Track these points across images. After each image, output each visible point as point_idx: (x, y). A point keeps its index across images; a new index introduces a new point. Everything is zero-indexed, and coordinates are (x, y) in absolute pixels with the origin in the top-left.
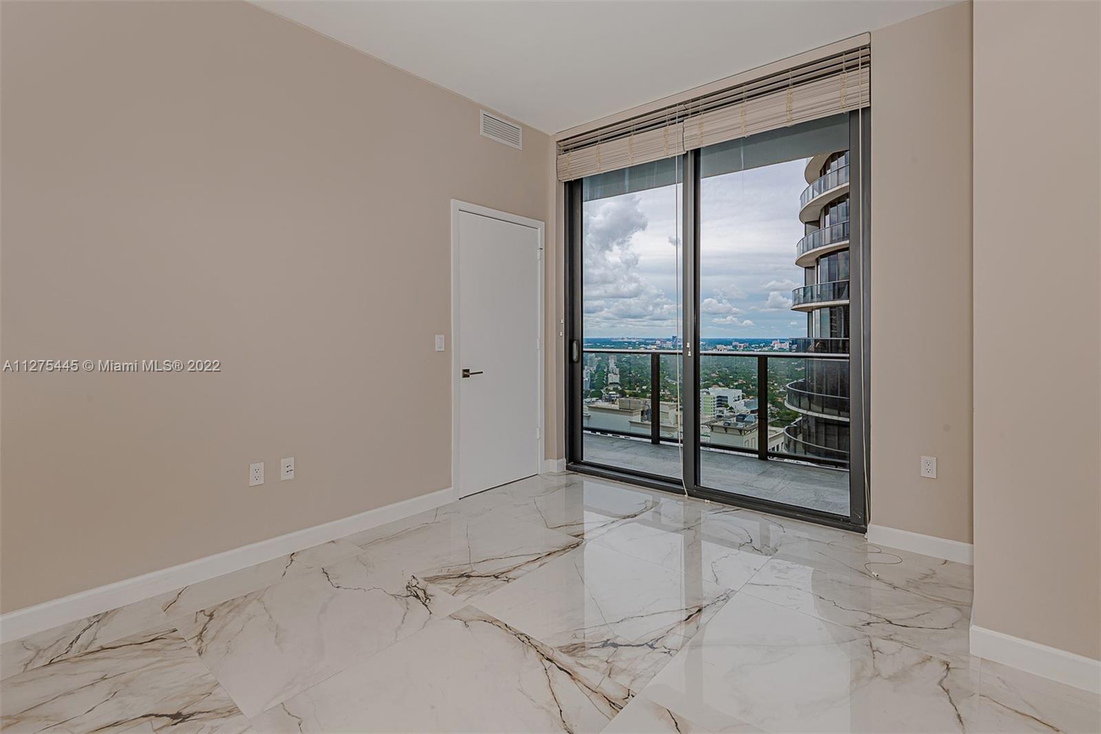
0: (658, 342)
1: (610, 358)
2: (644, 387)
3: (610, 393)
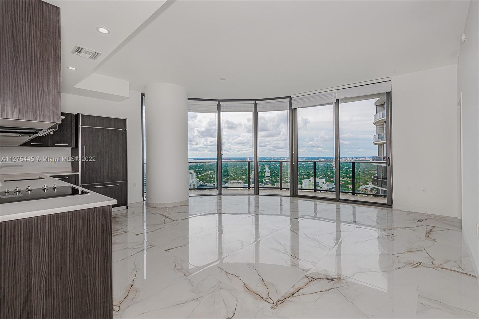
3: (267, 181)
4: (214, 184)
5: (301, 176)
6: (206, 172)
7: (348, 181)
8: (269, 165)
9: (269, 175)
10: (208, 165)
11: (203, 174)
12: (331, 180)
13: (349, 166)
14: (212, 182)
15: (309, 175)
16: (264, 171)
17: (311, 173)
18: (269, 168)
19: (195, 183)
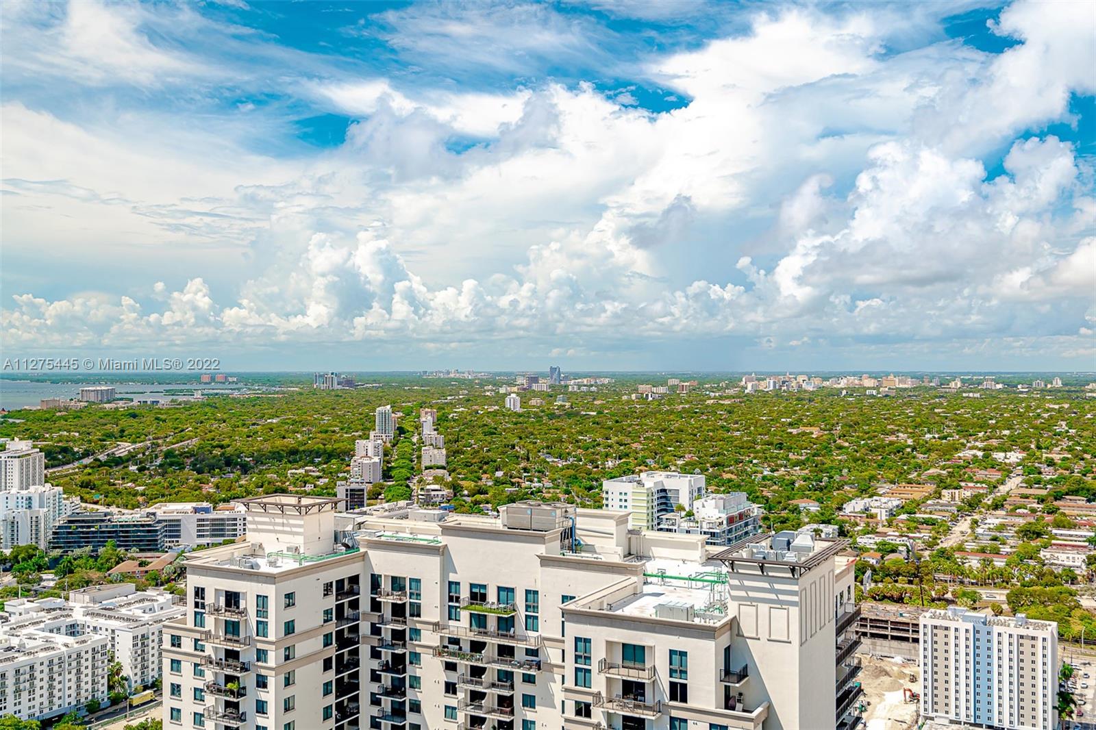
0: (520, 381)
1: (423, 414)
2: (499, 474)
3: (428, 487)
4: (150, 510)
5: (592, 462)
6: (103, 447)
7: (793, 483)
8: (440, 409)
9: (440, 456)
10: (117, 409)
11: (86, 461)
12: (726, 476)
13: (795, 412)
14: (140, 499)
15: (627, 455)
16: (415, 440)
17: (634, 445)
18: (440, 423)
19: (41, 506)
